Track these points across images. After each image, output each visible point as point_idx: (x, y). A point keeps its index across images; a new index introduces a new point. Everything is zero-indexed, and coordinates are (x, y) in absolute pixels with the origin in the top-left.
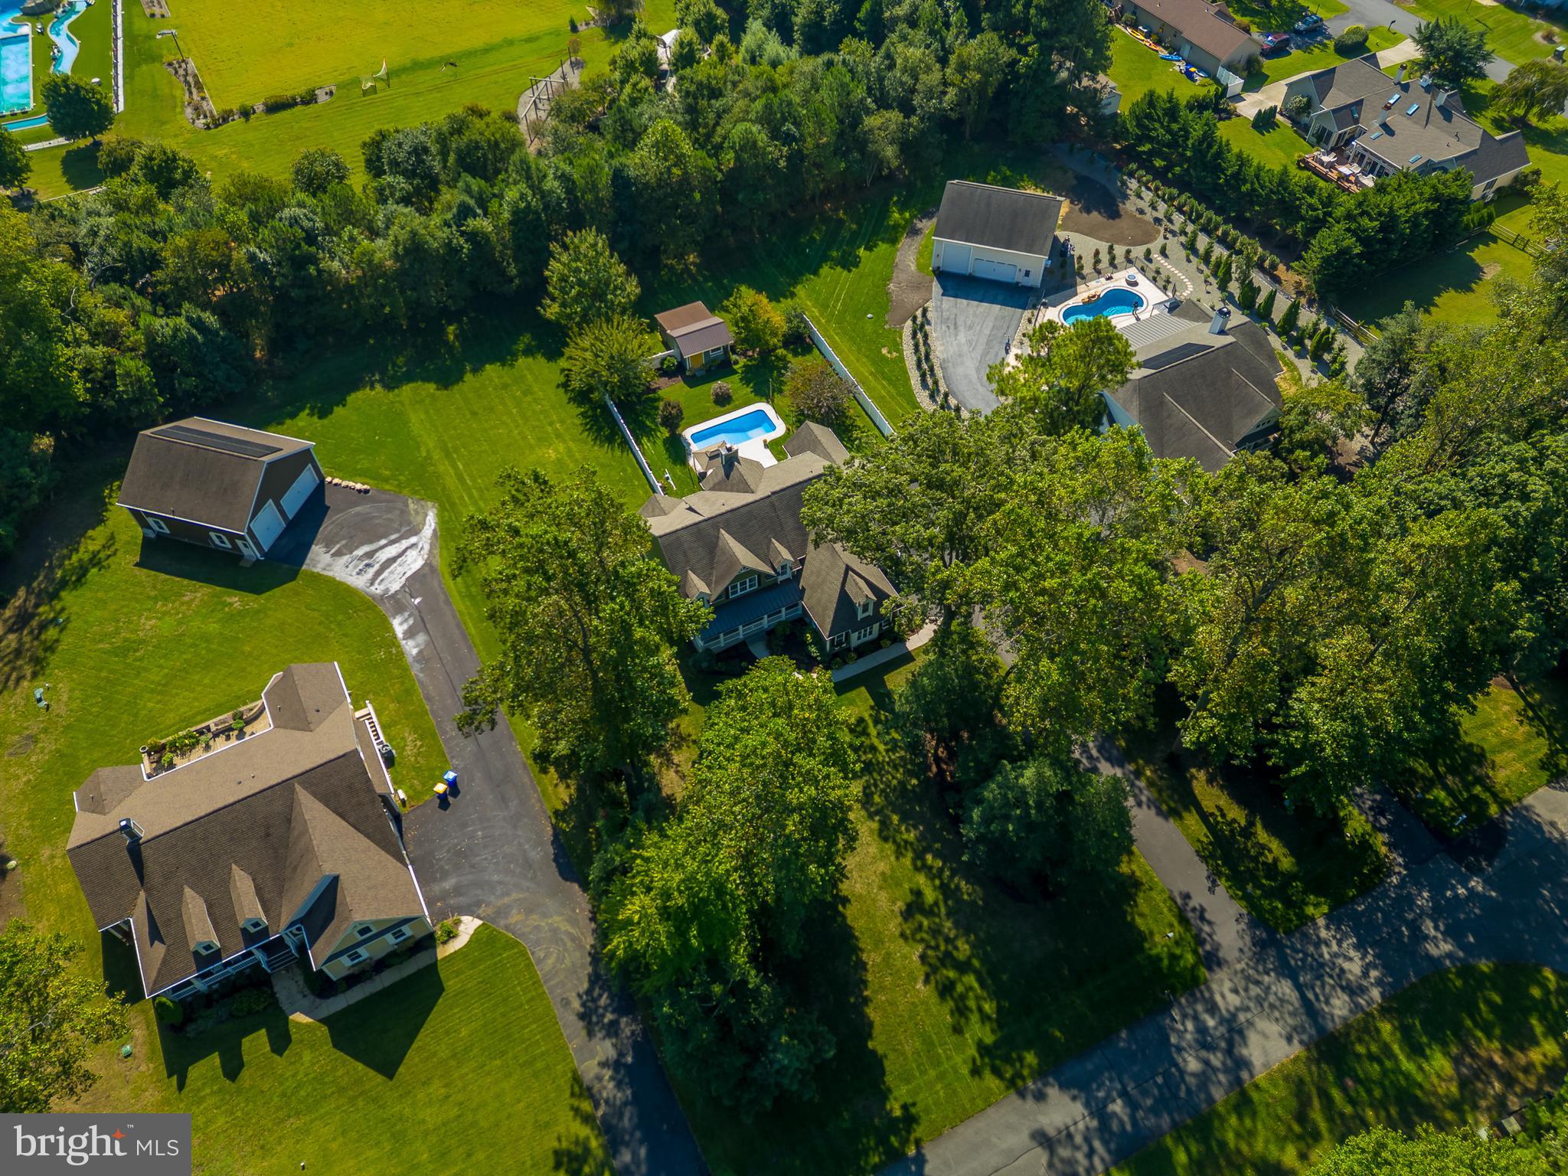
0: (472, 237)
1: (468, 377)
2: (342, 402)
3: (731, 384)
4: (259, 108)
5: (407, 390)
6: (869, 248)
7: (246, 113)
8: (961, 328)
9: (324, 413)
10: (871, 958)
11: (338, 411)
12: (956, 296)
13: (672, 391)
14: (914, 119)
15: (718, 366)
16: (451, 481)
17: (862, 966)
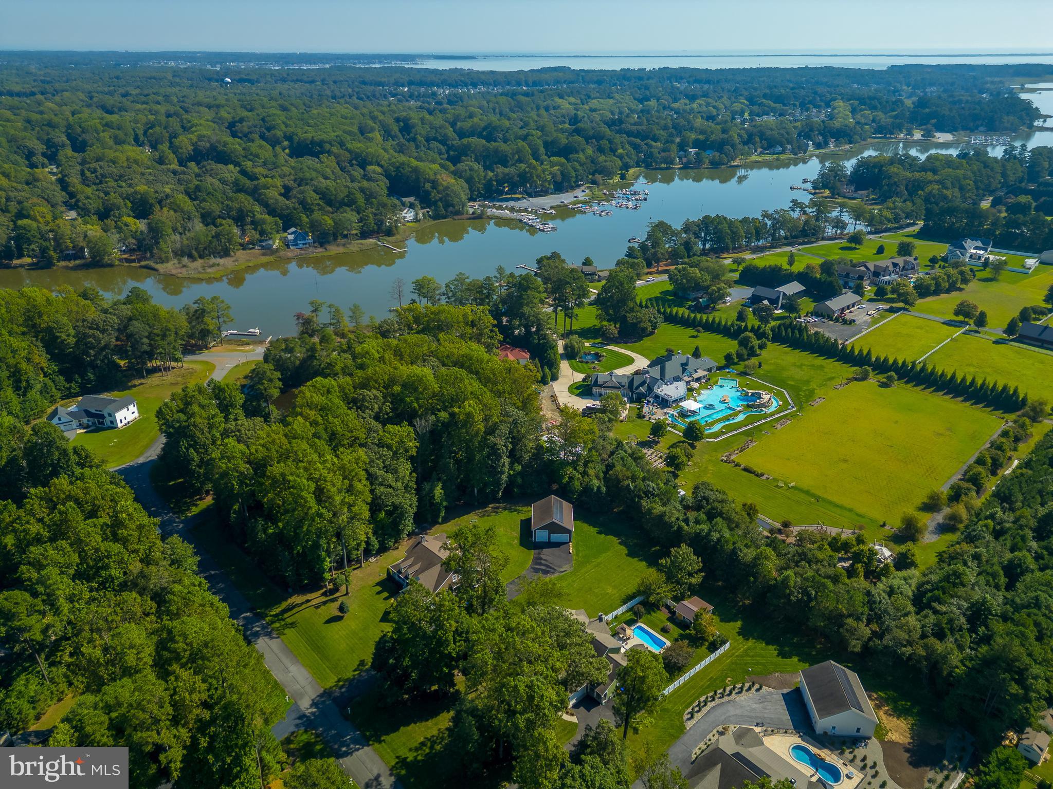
0: (680, 528)
1: (636, 559)
2: (606, 535)
3: (675, 631)
4: (742, 467)
5: (623, 547)
6: (799, 661)
7: (737, 465)
8: (761, 705)
9: (599, 533)
10: (430, 723)
11: (603, 536)
12: (784, 699)
13: (662, 615)
14: (878, 642)
15: (683, 625)
16: (584, 570)
17: (427, 720)
